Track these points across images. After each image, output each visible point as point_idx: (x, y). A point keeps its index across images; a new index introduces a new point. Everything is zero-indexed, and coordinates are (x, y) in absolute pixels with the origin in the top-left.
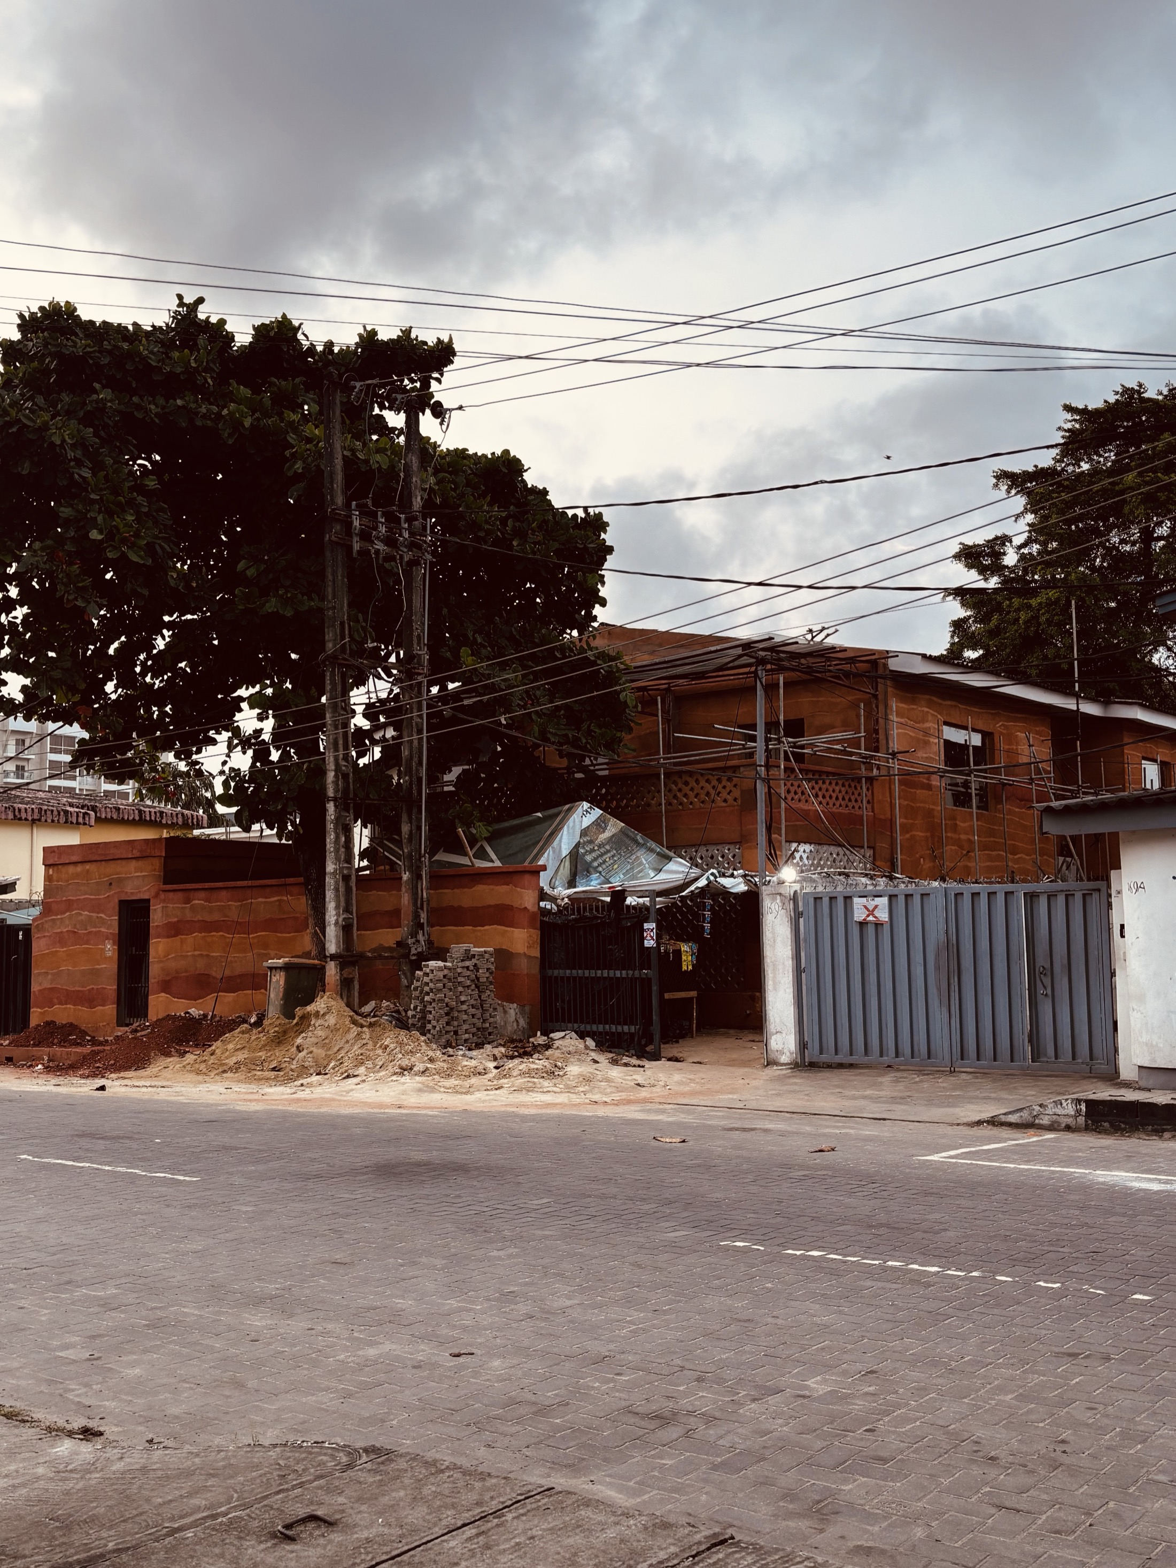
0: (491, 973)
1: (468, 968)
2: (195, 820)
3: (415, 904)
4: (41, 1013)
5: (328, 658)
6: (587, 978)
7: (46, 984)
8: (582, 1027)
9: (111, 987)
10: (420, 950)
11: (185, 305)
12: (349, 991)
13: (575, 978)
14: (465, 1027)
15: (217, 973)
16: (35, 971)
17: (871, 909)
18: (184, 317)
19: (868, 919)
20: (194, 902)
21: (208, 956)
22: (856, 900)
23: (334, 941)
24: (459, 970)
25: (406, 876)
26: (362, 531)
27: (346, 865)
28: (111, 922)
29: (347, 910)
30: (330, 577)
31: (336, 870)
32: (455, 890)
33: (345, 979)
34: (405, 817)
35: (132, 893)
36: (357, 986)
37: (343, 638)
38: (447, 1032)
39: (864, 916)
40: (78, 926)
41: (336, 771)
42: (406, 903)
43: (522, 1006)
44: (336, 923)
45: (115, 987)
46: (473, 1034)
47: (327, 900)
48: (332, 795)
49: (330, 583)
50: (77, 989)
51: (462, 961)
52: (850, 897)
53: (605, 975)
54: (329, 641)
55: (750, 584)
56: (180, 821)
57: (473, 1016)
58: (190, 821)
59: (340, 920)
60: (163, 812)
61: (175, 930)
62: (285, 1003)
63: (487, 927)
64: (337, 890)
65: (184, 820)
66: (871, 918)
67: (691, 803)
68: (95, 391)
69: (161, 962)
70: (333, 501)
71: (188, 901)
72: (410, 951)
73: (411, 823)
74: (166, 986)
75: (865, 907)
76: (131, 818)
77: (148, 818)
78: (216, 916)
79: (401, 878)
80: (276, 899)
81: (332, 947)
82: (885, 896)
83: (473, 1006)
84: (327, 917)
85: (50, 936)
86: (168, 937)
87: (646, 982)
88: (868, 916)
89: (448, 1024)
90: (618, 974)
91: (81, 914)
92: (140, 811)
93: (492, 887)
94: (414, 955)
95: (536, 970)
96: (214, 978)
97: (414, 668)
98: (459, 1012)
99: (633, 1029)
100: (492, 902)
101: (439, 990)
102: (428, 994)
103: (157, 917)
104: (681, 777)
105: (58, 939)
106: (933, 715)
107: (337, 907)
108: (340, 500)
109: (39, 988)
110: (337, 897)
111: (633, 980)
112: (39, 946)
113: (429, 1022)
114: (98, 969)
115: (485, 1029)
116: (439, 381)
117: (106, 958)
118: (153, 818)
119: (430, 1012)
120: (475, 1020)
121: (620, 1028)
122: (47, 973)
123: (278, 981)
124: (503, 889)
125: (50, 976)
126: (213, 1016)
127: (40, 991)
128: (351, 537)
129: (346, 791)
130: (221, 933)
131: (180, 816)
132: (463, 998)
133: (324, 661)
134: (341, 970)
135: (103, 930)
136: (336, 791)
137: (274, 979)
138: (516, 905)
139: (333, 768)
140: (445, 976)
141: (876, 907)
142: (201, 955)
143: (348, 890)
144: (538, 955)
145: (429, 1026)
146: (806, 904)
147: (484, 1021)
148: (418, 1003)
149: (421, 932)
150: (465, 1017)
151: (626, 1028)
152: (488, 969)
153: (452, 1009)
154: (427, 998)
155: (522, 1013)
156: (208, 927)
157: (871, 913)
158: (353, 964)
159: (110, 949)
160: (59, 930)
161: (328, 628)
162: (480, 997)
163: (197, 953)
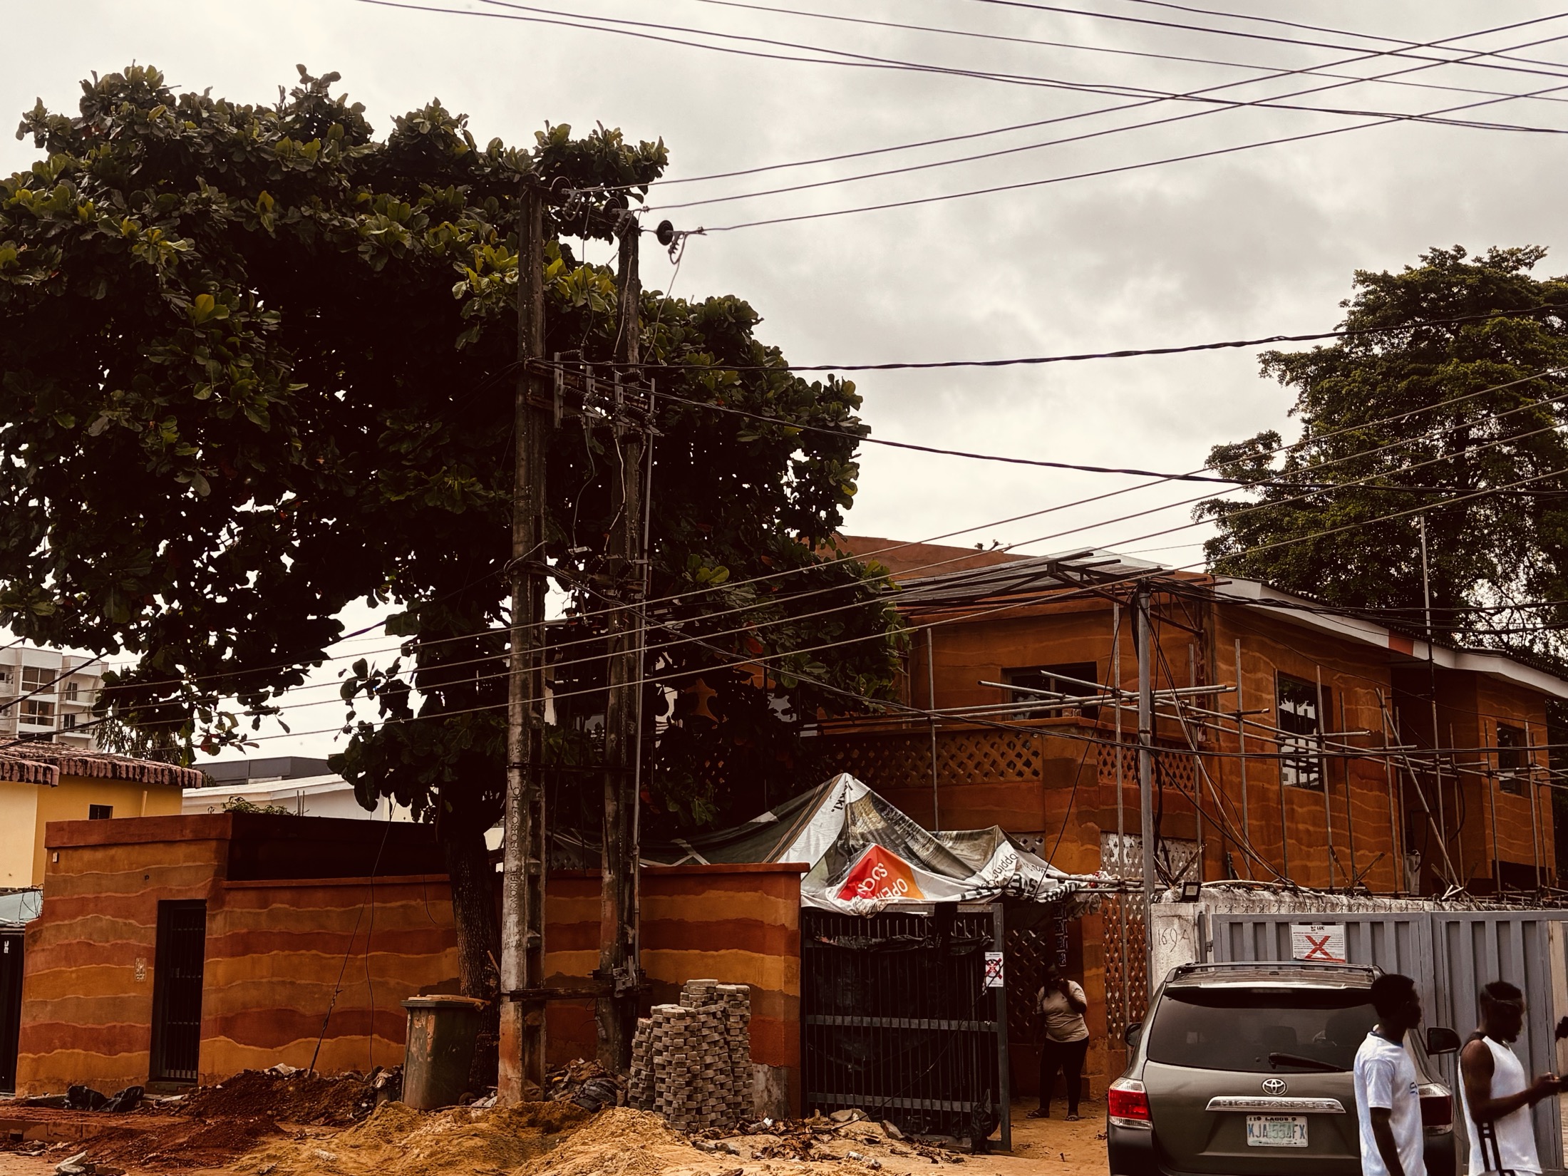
0: (746, 1023)
1: (714, 1015)
2: (186, 779)
3: (621, 917)
4: (33, 1060)
5: (518, 566)
6: (896, 1030)
7: (44, 1019)
8: (878, 1101)
9: (142, 1024)
10: (629, 984)
11: (310, 79)
12: (532, 1045)
13: (876, 1030)
14: (712, 1102)
15: (307, 1008)
16: (27, 1000)
17: (1318, 941)
18: (307, 97)
19: (1315, 955)
20: (275, 906)
21: (292, 983)
22: (1295, 928)
23: (514, 971)
24: (703, 1018)
25: (608, 877)
26: (568, 393)
27: (533, 861)
28: (145, 933)
29: (533, 926)
30: (523, 455)
31: (519, 868)
32: (675, 897)
33: (529, 1027)
34: (609, 792)
35: (179, 891)
36: (543, 1038)
37: (538, 540)
38: (688, 1111)
39: (1307, 952)
40: (95, 937)
41: (523, 725)
42: (609, 915)
43: (776, 1069)
44: (519, 946)
45: (149, 1025)
46: (722, 1113)
47: (505, 911)
48: (517, 760)
49: (523, 463)
50: (90, 1026)
51: (704, 1004)
52: (1286, 924)
53: (925, 1026)
54: (518, 543)
55: (1170, 477)
56: (166, 780)
57: (722, 1085)
58: (179, 779)
59: (525, 940)
60: (144, 767)
61: (242, 945)
62: (434, 1060)
63: (722, 952)
64: (520, 896)
65: (171, 778)
66: (1318, 955)
67: (970, 776)
68: (197, 188)
69: (219, 990)
70: (530, 352)
71: (264, 904)
72: (614, 986)
73: (617, 800)
74: (227, 1026)
75: (1309, 938)
76: (101, 775)
77: (124, 776)
78: (307, 927)
79: (601, 878)
80: (399, 903)
81: (511, 979)
82: (1339, 923)
83: (722, 1071)
84: (504, 936)
85: (52, 950)
86: (233, 955)
87: (988, 1039)
88: (1314, 951)
89: (690, 1098)
90: (944, 1025)
91: (101, 919)
92: (114, 765)
93: (731, 893)
94: (620, 991)
95: (795, 1015)
96: (303, 1016)
97: (627, 583)
98: (704, 1079)
99: (968, 1107)
100: (732, 915)
101: (679, 1049)
102: (659, 1053)
103: (216, 928)
104: (953, 739)
105: (63, 954)
106: (1265, 662)
107: (520, 923)
108: (539, 348)
109: (32, 1024)
110: (520, 906)
111: (967, 1034)
112: (35, 963)
113: (661, 1095)
114: (122, 1000)
115: (738, 1104)
116: (640, 199)
117: (136, 983)
118: (131, 776)
119: (663, 1081)
120: (724, 1092)
121: (947, 1106)
122: (45, 1003)
123: (423, 1029)
124: (747, 897)
125: (49, 1007)
126: (312, 1075)
127: (33, 1027)
128: (553, 400)
129: (536, 754)
130: (314, 952)
131: (166, 772)
132: (708, 1060)
133: (509, 573)
134: (524, 1014)
135: (133, 942)
136: (523, 754)
137: (418, 1025)
138: (768, 920)
139: (520, 721)
140: (686, 1028)
141: (1327, 938)
142: (283, 983)
143: (535, 896)
144: (799, 994)
145: (659, 1101)
146: (1218, 932)
147: (736, 1093)
148: (641, 1065)
149: (630, 958)
150: (711, 1087)
151: (957, 1106)
152: (742, 1017)
153: (695, 1076)
154: (657, 1060)
155: (777, 1079)
156: (295, 942)
157: (1319, 947)
158: (540, 1005)
159: (143, 970)
160: (66, 942)
161: (518, 524)
162: (730, 1057)
163: (275, 979)
